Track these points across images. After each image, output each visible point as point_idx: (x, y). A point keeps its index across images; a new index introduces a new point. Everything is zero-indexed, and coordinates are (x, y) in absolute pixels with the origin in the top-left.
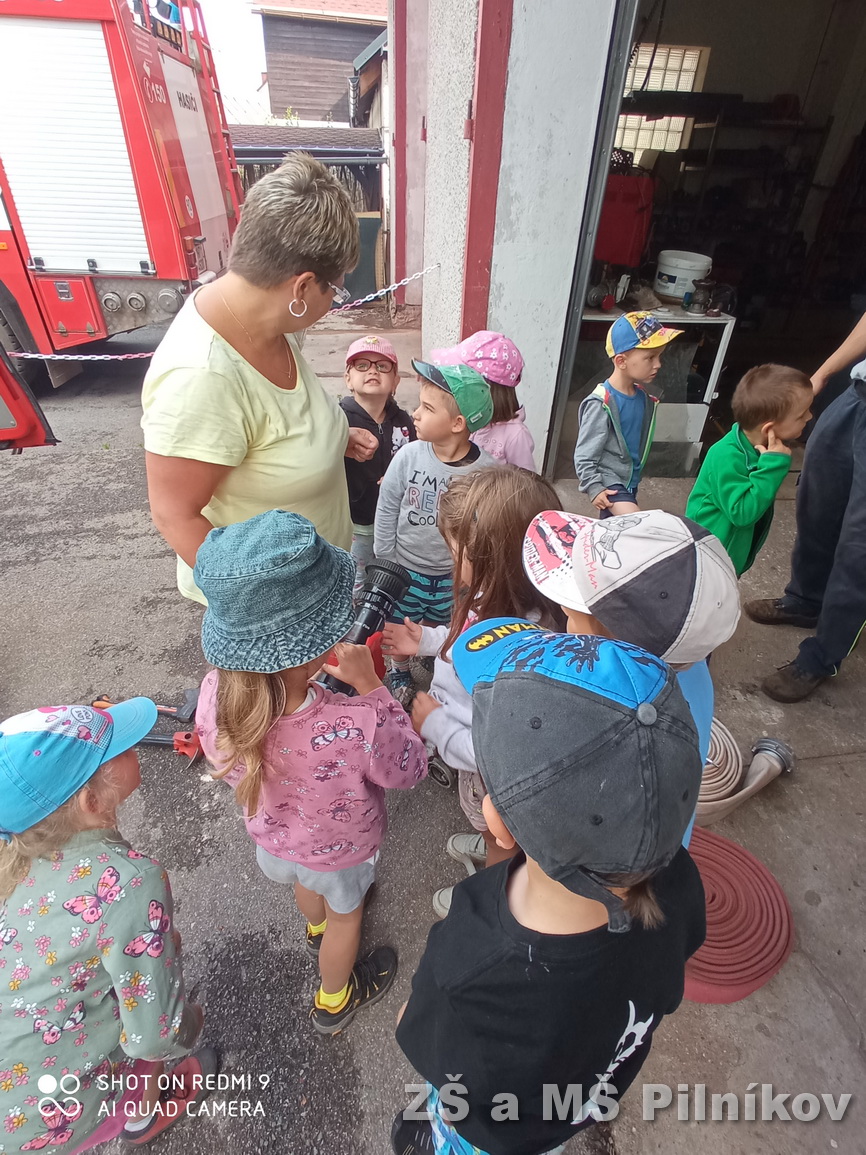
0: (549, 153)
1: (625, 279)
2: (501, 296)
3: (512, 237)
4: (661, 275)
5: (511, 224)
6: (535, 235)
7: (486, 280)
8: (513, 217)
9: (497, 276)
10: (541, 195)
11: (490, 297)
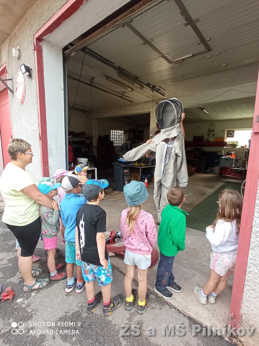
0: (57, 142)
1: (72, 164)
2: (51, 169)
3: (52, 157)
4: (79, 163)
5: (51, 154)
6: (57, 156)
7: (48, 166)
8: (52, 153)
9: (50, 165)
10: (57, 149)
11: (49, 169)
